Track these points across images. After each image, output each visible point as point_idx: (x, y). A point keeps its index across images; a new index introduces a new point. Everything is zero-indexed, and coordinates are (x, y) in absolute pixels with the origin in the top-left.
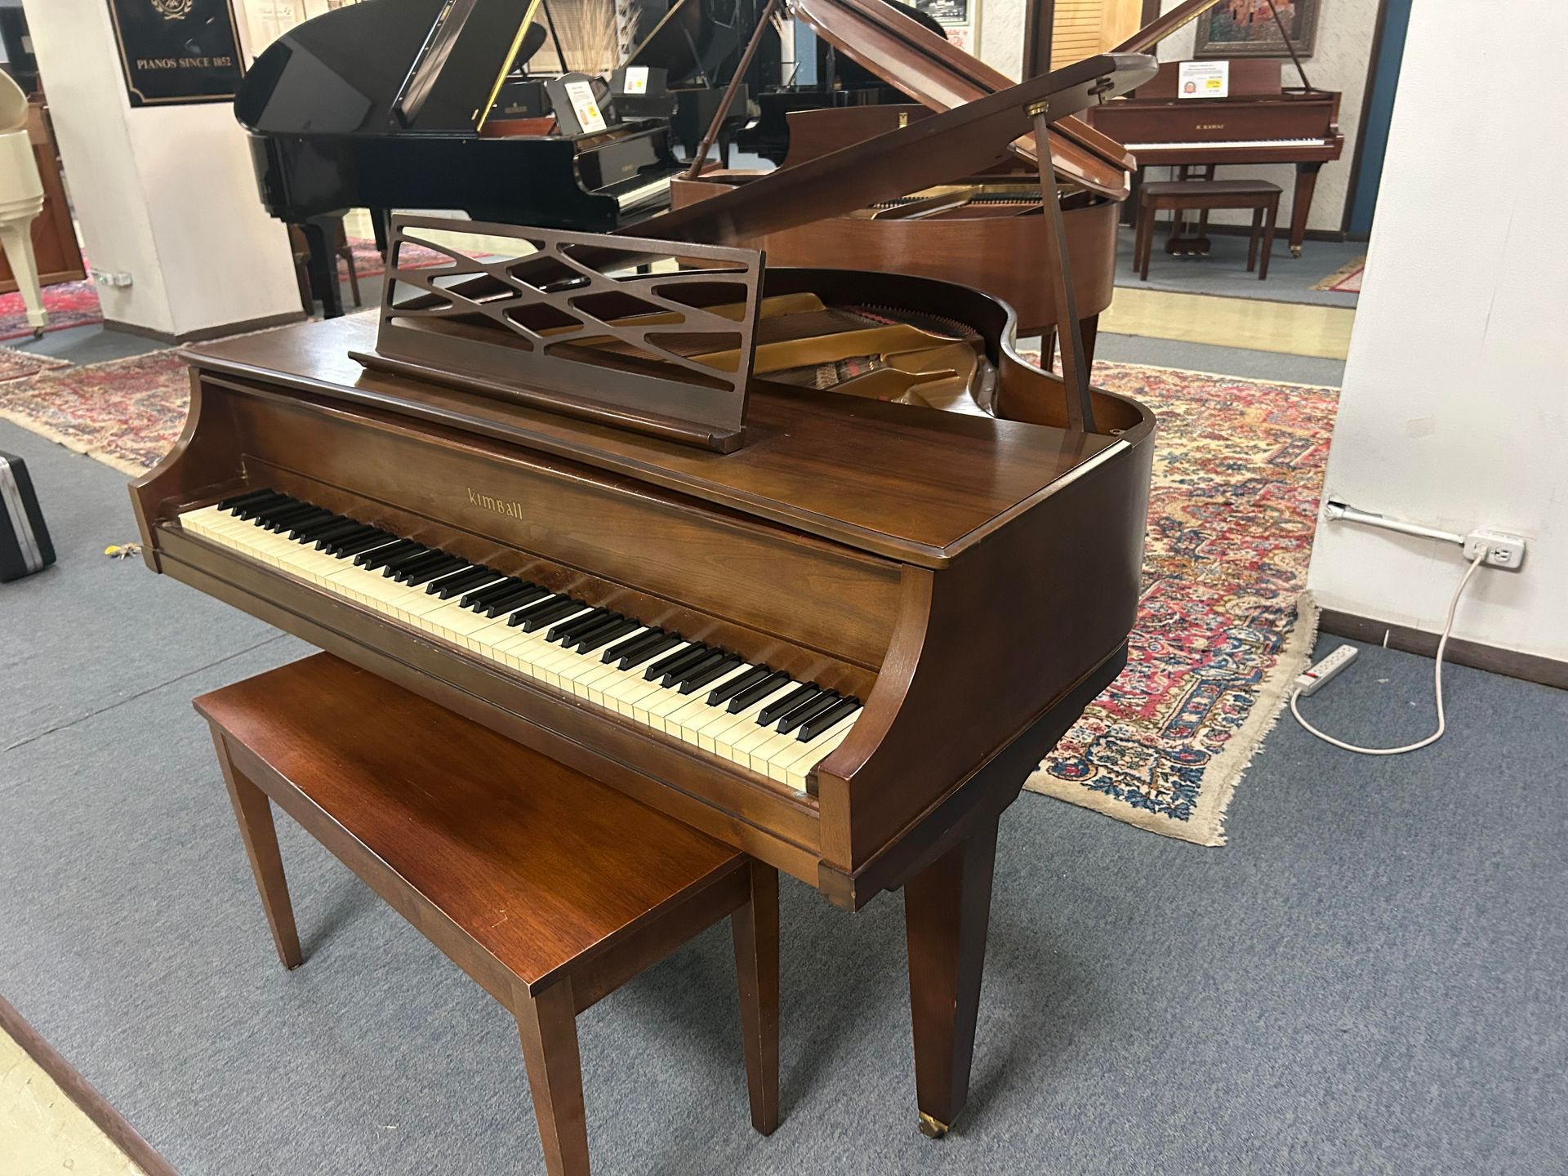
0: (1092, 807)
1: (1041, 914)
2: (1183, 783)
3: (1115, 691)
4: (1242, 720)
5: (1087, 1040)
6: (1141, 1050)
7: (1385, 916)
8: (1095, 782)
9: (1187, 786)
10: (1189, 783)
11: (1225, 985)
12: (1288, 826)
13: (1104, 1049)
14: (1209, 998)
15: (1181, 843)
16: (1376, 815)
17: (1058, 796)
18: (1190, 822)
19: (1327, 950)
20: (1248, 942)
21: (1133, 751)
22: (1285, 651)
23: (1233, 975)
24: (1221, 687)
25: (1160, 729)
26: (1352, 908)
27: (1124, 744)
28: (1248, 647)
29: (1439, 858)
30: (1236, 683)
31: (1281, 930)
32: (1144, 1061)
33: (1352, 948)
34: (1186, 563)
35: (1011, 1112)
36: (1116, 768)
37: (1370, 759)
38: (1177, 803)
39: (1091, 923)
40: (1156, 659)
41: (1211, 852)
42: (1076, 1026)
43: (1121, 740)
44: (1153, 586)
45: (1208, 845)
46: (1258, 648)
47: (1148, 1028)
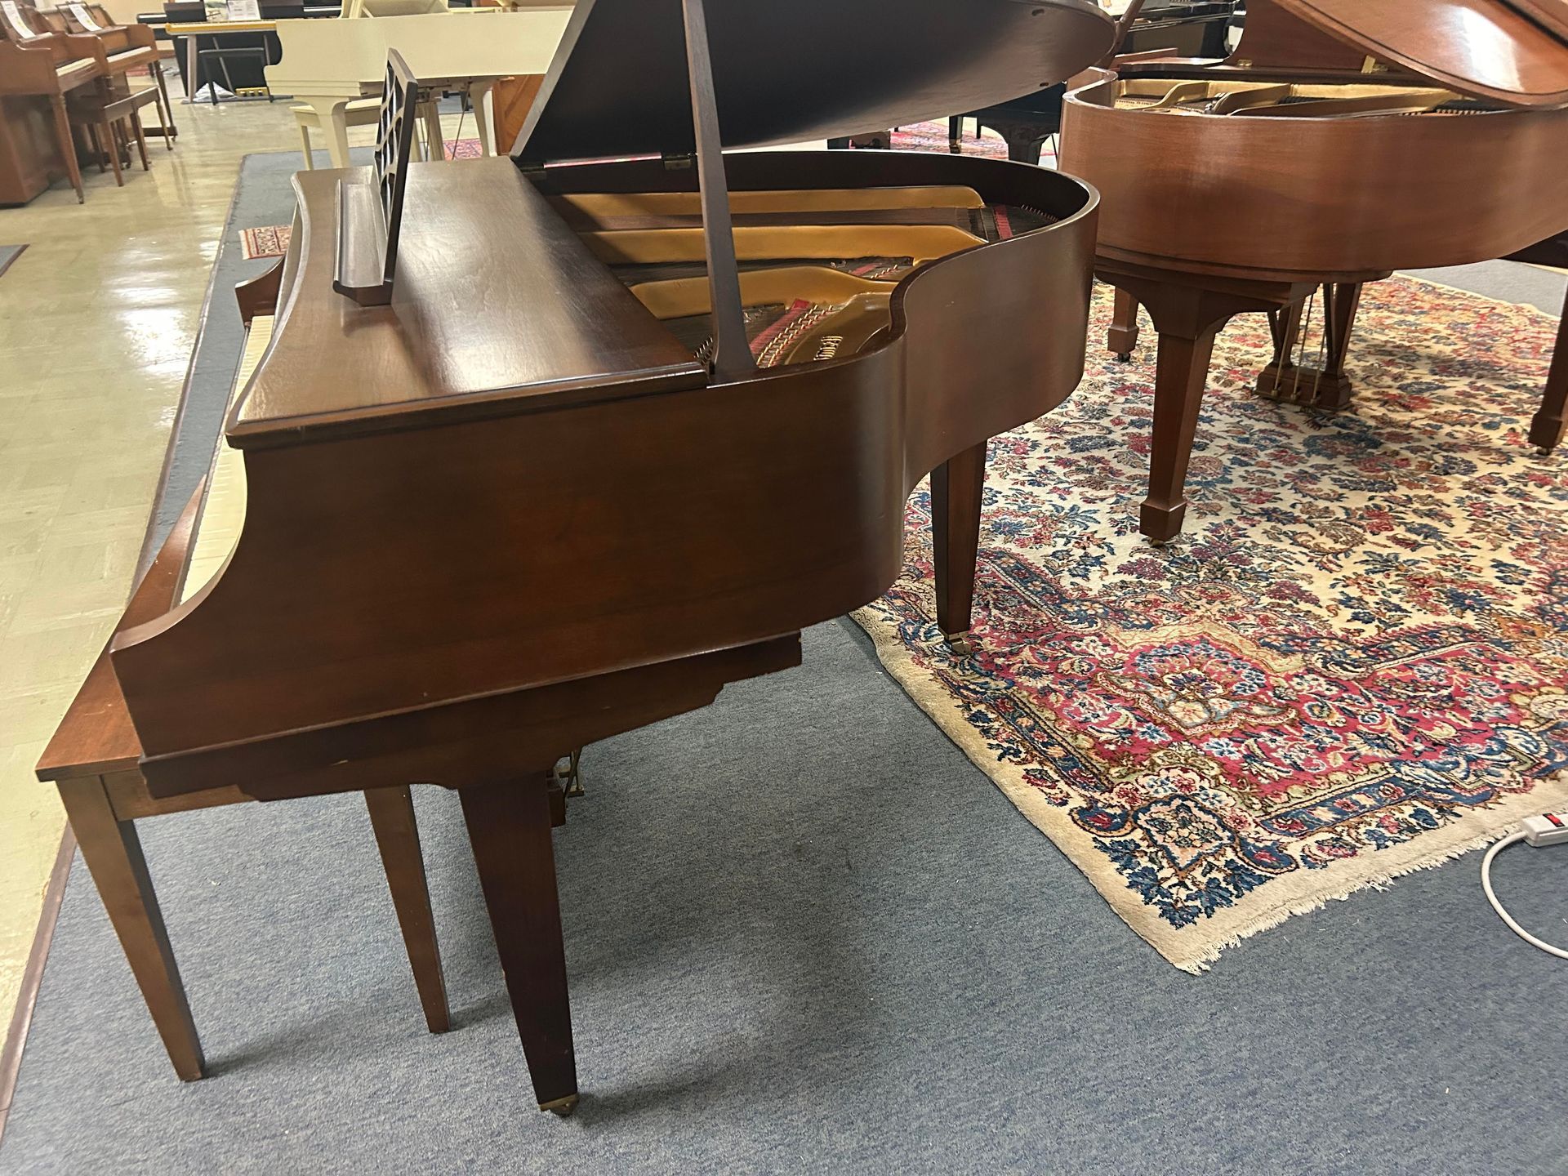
0: (1082, 869)
1: (902, 955)
2: (1223, 885)
3: (1258, 752)
4: (1395, 842)
5: (801, 1103)
6: (845, 1142)
7: (1323, 1153)
8: (1113, 843)
9: (1227, 890)
10: (1231, 887)
11: (1018, 1126)
12: (1313, 989)
13: (809, 1121)
14: (983, 1130)
15: (1148, 950)
16: (1462, 1028)
17: (1056, 841)
18: (1181, 931)
19: (1192, 1152)
20: (1101, 1094)
21: (1201, 826)
22: (1559, 780)
23: (1040, 1121)
24: (1412, 791)
25: (1267, 813)
26: (1286, 1123)
27: (1200, 814)
28: (1508, 758)
29: (1494, 1120)
30: (1438, 795)
31: (1158, 1102)
32: (835, 1156)
33: (1229, 1166)
34: (1537, 630)
35: (650, 1131)
36: (1159, 838)
37: (1539, 957)
38: (1190, 903)
39: (943, 987)
40: (1358, 733)
41: (1173, 974)
42: (807, 1084)
43: (1202, 809)
44: (1454, 647)
45: (1178, 966)
46: (1521, 763)
47: (878, 1125)
